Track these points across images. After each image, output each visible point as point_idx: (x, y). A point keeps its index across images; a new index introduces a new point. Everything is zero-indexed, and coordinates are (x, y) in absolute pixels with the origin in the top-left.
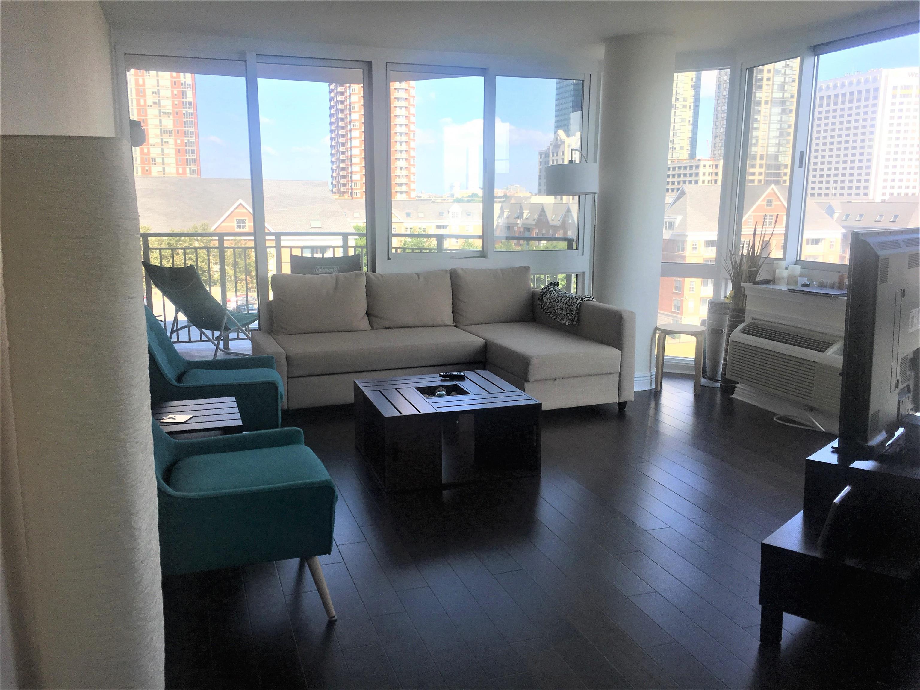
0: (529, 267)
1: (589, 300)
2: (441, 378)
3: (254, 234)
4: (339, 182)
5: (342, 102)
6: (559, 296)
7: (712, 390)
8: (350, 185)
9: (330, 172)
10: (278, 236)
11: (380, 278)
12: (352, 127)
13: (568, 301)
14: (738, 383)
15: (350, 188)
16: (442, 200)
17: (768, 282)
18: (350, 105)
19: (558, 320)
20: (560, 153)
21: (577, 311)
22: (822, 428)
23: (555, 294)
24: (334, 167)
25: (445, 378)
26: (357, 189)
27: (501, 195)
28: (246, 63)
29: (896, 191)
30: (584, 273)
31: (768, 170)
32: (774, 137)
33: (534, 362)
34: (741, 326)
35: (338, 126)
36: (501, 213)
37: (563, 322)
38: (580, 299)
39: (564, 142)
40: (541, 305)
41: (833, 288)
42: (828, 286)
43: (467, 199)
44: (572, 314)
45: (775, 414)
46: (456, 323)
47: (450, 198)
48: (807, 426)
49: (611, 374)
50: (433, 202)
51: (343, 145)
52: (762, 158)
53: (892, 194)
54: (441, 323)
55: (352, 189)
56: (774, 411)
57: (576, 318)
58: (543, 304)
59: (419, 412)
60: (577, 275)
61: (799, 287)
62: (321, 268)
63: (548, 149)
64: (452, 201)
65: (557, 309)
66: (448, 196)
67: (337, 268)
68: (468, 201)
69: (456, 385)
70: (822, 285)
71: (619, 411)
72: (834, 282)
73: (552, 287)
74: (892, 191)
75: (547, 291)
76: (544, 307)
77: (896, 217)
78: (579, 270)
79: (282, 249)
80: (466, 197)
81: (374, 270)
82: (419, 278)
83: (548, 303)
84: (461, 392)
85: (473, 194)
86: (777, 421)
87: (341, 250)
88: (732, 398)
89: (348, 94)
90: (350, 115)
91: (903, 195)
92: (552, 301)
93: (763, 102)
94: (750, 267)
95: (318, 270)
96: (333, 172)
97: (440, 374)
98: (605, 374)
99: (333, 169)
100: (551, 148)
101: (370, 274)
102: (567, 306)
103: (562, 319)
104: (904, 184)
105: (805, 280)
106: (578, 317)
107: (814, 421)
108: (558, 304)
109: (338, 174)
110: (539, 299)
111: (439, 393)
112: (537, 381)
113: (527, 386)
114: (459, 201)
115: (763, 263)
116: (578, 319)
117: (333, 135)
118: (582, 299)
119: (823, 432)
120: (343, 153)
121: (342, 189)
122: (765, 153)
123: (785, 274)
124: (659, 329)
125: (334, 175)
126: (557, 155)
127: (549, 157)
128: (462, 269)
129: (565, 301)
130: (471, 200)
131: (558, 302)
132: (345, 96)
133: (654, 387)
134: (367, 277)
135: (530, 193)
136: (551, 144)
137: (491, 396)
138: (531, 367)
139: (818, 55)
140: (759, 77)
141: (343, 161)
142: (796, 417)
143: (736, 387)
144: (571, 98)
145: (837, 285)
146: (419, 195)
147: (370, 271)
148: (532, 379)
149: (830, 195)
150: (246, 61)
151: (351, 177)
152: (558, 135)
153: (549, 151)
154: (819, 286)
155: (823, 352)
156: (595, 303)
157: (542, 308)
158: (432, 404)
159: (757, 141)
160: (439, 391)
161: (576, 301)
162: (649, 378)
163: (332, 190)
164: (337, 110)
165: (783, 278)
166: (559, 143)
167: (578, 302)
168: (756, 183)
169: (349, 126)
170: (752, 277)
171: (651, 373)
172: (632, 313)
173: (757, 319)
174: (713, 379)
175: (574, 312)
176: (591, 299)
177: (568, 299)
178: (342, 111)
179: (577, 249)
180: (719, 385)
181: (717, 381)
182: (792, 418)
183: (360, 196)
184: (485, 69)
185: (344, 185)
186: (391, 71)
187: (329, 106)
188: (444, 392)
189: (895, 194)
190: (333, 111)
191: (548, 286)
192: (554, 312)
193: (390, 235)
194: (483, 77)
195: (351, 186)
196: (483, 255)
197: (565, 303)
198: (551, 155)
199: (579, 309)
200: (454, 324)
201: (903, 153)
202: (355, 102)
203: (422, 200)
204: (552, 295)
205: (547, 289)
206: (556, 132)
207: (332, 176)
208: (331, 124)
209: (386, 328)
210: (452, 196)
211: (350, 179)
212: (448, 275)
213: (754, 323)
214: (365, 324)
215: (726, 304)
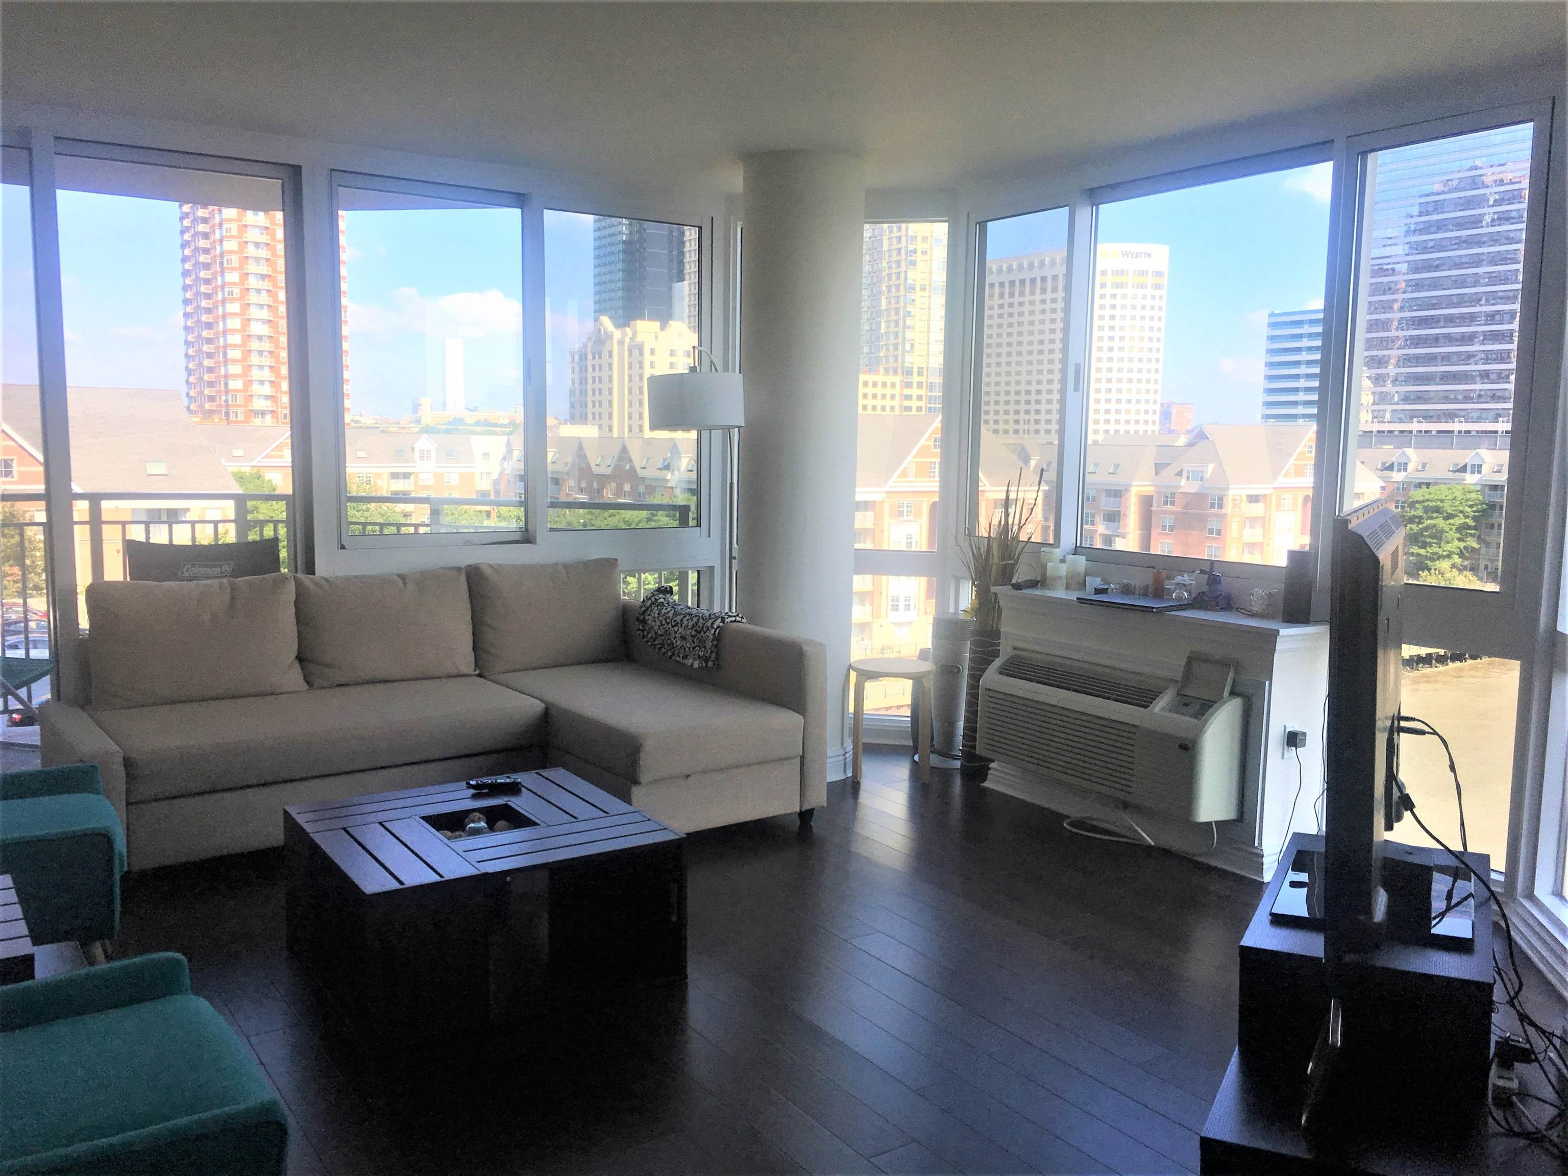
0: (616, 560)
1: (735, 621)
2: (473, 791)
3: (47, 497)
4: (201, 393)
5: (206, 251)
6: (676, 614)
7: (945, 775)
8: (224, 398)
9: (185, 374)
10: (95, 499)
11: (326, 586)
12: (226, 295)
13: (697, 623)
14: (993, 761)
15: (223, 403)
16: (399, 428)
17: (1033, 584)
18: (222, 256)
19: (678, 659)
20: (605, 355)
21: (715, 643)
22: (1149, 840)
23: (669, 609)
24: (191, 366)
25: (481, 791)
26: (237, 406)
27: (506, 421)
28: (31, 154)
29: (1112, 427)
30: (712, 568)
31: (931, 391)
32: (936, 341)
33: (649, 744)
34: (997, 663)
35: (198, 293)
36: (507, 452)
37: (689, 662)
38: (720, 620)
39: (612, 336)
40: (643, 631)
41: (1145, 595)
42: (1137, 592)
43: (445, 427)
44: (705, 647)
45: (1064, 817)
46: (482, 670)
47: (412, 425)
48: (1123, 836)
49: (786, 759)
50: (382, 431)
51: (209, 326)
52: (920, 373)
53: (1107, 432)
54: (454, 671)
55: (227, 406)
56: (1065, 812)
57: (713, 655)
58: (647, 628)
59: (441, 876)
60: (699, 572)
61: (1089, 595)
62: (193, 566)
63: (585, 346)
64: (417, 429)
65: (675, 638)
66: (410, 422)
67: (229, 565)
68: (448, 432)
69: (506, 807)
70: (1127, 590)
71: (800, 827)
72: (1147, 586)
73: (661, 596)
74: (1107, 427)
75: (653, 603)
76: (648, 633)
77: (1117, 466)
78: (703, 564)
79: (104, 527)
80: (444, 424)
81: (310, 568)
82: (405, 584)
83: (656, 628)
84: (517, 820)
85: (455, 419)
86: (1069, 828)
87: (232, 528)
88: (985, 790)
89: (218, 236)
90: (222, 273)
91: (1122, 432)
92: (664, 622)
93: (918, 288)
94: (1003, 559)
95: (187, 571)
96: (189, 375)
97: (468, 783)
98: (774, 761)
99: (191, 370)
100: (590, 345)
101: (304, 579)
102: (694, 633)
103: (685, 657)
104: (1123, 417)
105: (1097, 582)
106: (717, 653)
107: (1137, 828)
108: (676, 629)
109: (201, 379)
110: (638, 619)
111: (472, 825)
112: (654, 782)
113: (637, 793)
114: (427, 430)
115: (1020, 554)
116: (717, 658)
117: (189, 309)
118: (723, 621)
119: (1150, 846)
120: (209, 341)
121: (207, 406)
122: (924, 365)
123: (1063, 569)
124: (855, 669)
125: (191, 379)
126: (600, 358)
127: (586, 359)
128: (491, 566)
129: (691, 624)
130: (453, 429)
131: (676, 625)
132: (212, 240)
133: (850, 774)
134: (298, 583)
135: (556, 418)
136: (589, 339)
137: (581, 826)
138: (642, 755)
139: (1097, 205)
140: (911, 248)
141: (210, 355)
142: (1102, 820)
143: (990, 769)
144: (620, 266)
145: (1151, 590)
146: (358, 418)
147: (303, 572)
148: (645, 776)
149: (1021, 432)
150: (30, 150)
151: (226, 385)
152: (601, 324)
153: (586, 349)
154: (1123, 593)
155: (1146, 707)
156: (745, 626)
157: (644, 637)
158: (463, 854)
159: (912, 345)
160: (473, 822)
161: (712, 624)
162: (842, 758)
163: (188, 408)
164: (197, 263)
165: (1060, 577)
166: (603, 337)
167: (715, 627)
168: (914, 412)
169: (220, 293)
170: (1006, 575)
171: (845, 749)
172: (821, 645)
173: (1022, 650)
174: (946, 753)
175: (709, 644)
176: (738, 619)
177: (695, 620)
178: (207, 266)
179: (699, 525)
180: (958, 764)
181: (954, 758)
182: (1094, 823)
183: (243, 419)
184: (523, 194)
185: (212, 399)
186: (339, 185)
187: (181, 257)
188: (483, 824)
189: (1112, 432)
190: (188, 266)
191: (654, 595)
192: (669, 645)
193: (343, 499)
194: (520, 210)
195: (226, 401)
196: (527, 537)
197: (690, 626)
198: (590, 357)
199: (718, 639)
200: (478, 672)
201: (1120, 370)
202: (231, 252)
203: (361, 427)
204: (664, 611)
205: (653, 599)
206: (596, 320)
207: (187, 382)
208: (185, 288)
209: (338, 685)
210: (418, 421)
211: (223, 388)
212: (463, 578)
213: (1016, 656)
214: (294, 678)
215: (963, 622)
